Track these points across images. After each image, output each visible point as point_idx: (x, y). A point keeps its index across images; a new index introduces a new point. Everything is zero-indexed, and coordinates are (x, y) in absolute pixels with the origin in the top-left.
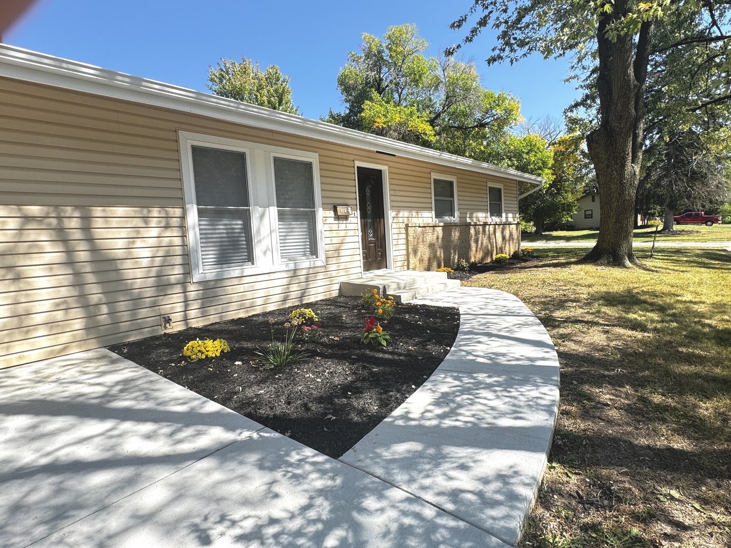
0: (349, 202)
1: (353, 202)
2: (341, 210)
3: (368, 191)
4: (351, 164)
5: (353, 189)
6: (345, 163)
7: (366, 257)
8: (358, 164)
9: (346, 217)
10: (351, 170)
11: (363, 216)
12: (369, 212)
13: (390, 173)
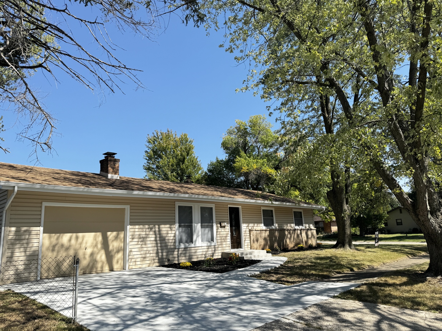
0: (225, 221)
1: (227, 221)
2: (223, 224)
3: (233, 216)
4: (226, 206)
5: (227, 216)
6: (224, 206)
7: (232, 243)
8: (229, 206)
9: (224, 227)
10: (227, 209)
11: (231, 226)
12: (233, 224)
13: (242, 208)
